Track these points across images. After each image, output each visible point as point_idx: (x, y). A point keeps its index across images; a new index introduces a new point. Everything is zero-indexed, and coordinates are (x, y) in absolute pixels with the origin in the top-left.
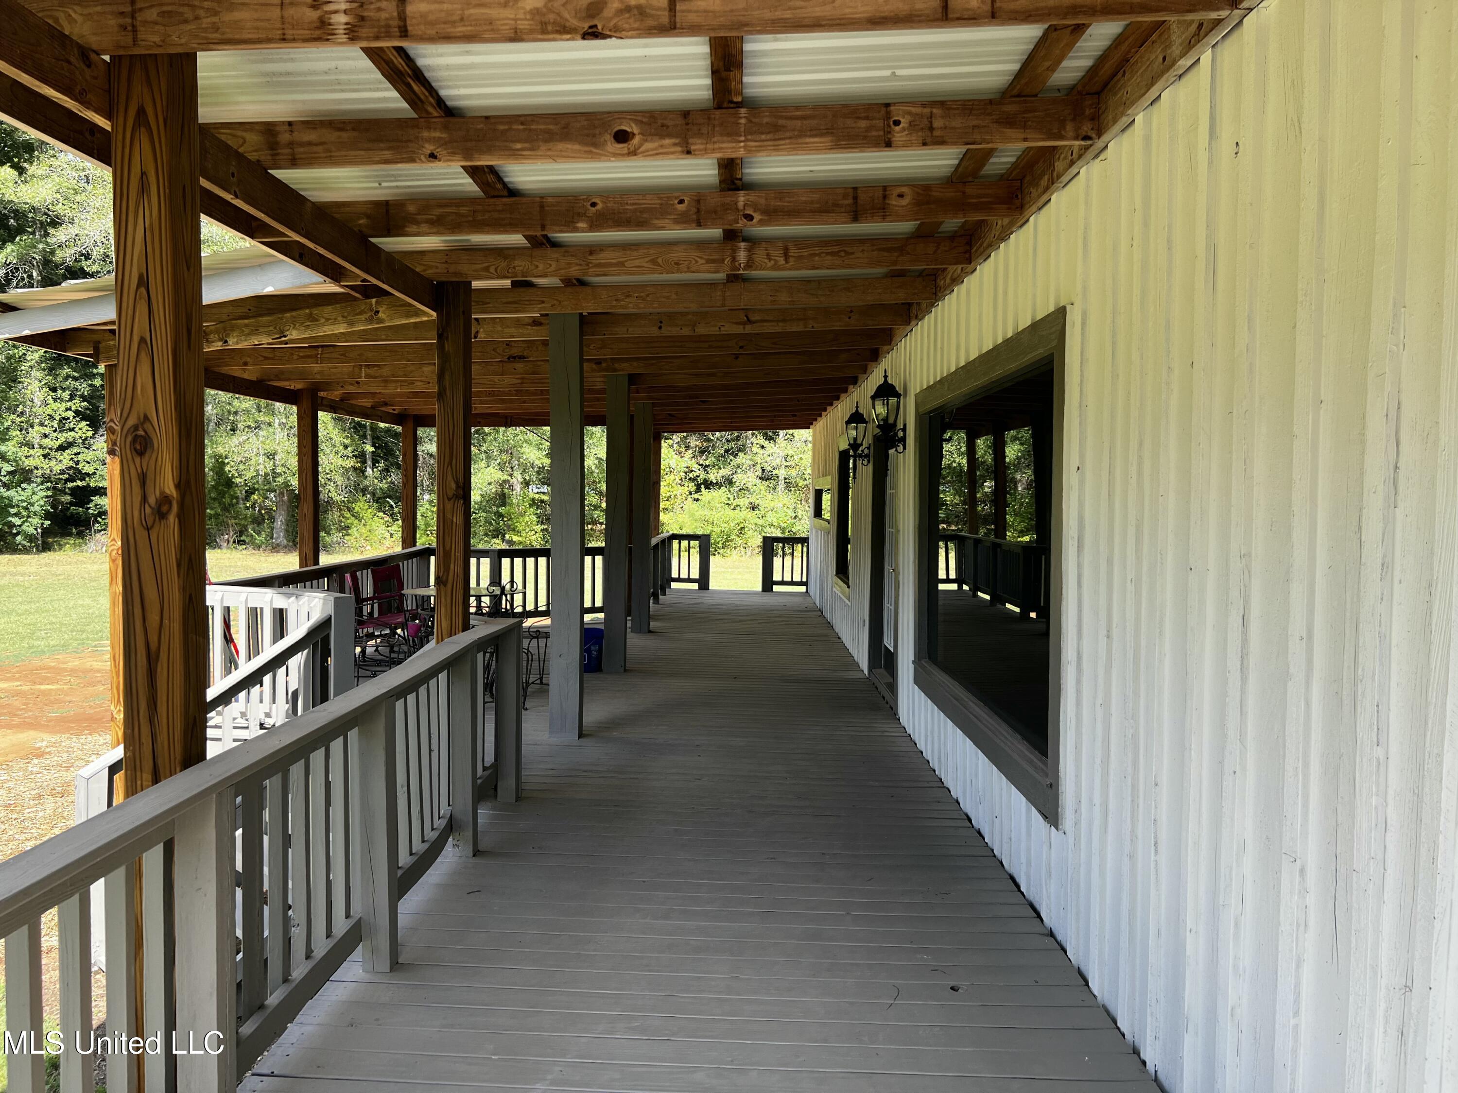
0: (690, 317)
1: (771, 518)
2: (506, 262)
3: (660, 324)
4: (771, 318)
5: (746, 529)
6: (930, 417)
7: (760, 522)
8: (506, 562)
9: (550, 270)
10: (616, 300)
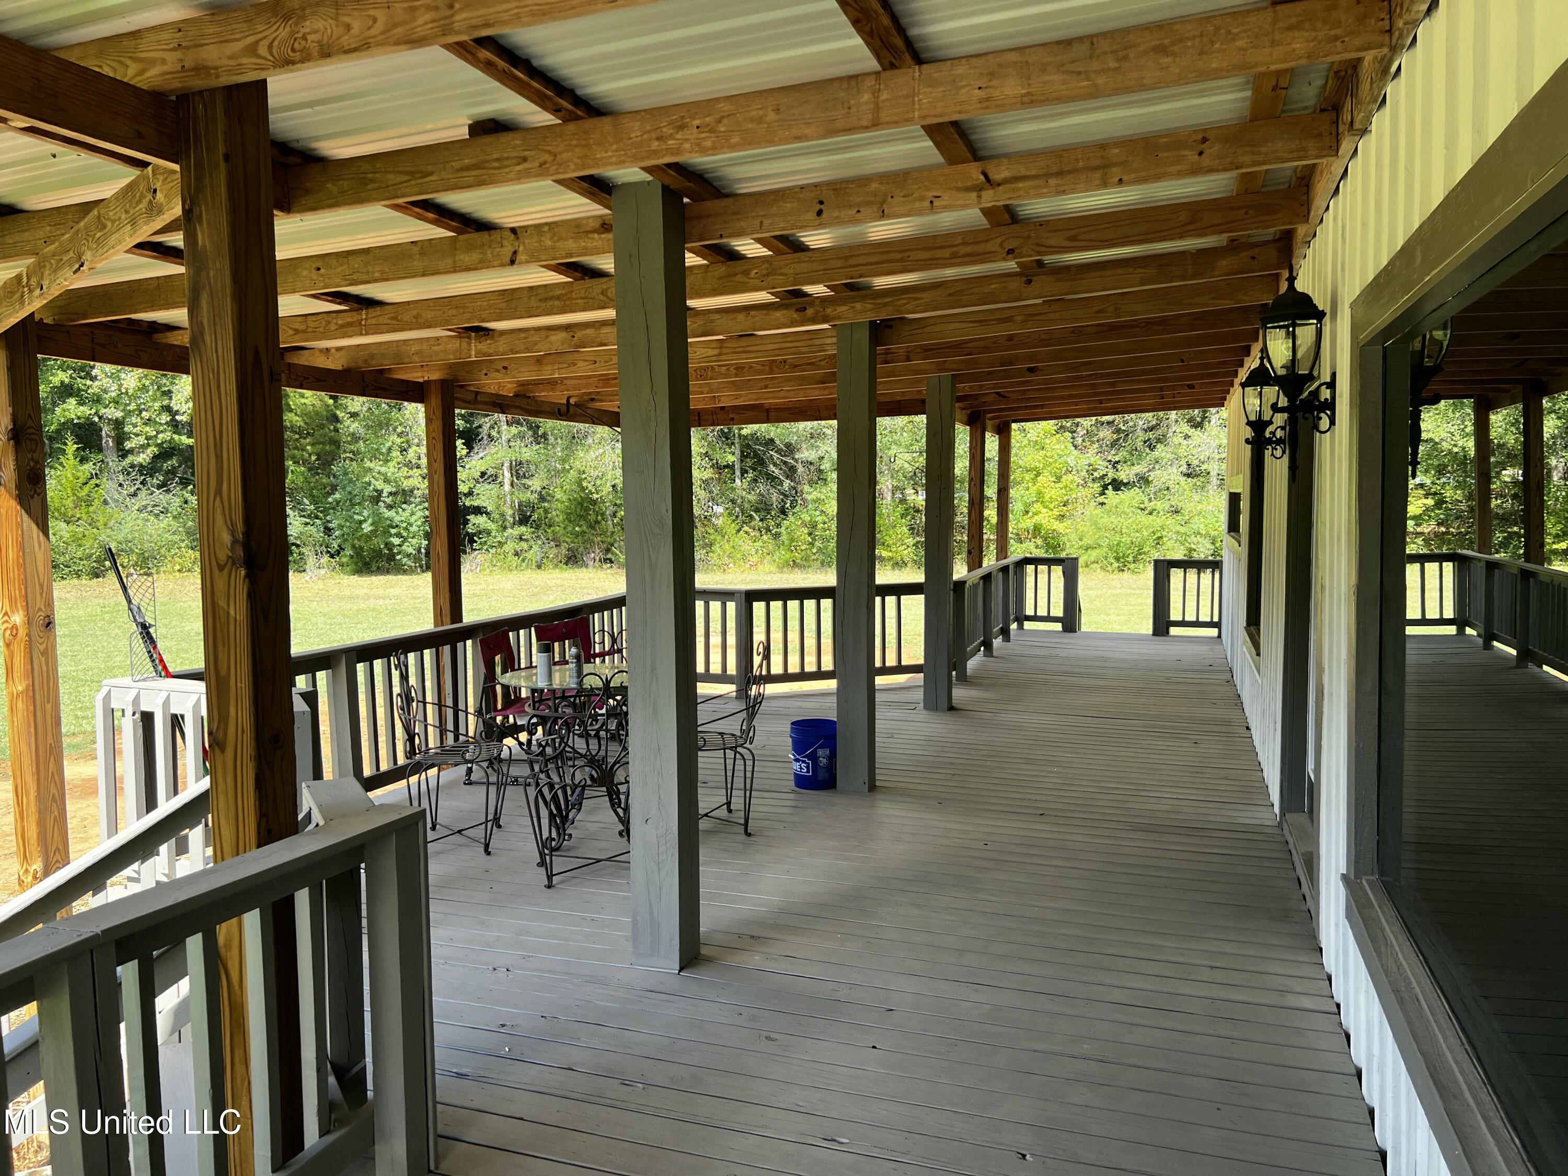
0: (874, 186)
1: (1198, 524)
2: (288, 29)
3: (819, 207)
4: (1034, 172)
5: (1165, 539)
6: (1385, 349)
7: (1182, 530)
8: (759, 607)
9: (373, 32)
10: (658, 139)
